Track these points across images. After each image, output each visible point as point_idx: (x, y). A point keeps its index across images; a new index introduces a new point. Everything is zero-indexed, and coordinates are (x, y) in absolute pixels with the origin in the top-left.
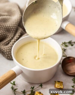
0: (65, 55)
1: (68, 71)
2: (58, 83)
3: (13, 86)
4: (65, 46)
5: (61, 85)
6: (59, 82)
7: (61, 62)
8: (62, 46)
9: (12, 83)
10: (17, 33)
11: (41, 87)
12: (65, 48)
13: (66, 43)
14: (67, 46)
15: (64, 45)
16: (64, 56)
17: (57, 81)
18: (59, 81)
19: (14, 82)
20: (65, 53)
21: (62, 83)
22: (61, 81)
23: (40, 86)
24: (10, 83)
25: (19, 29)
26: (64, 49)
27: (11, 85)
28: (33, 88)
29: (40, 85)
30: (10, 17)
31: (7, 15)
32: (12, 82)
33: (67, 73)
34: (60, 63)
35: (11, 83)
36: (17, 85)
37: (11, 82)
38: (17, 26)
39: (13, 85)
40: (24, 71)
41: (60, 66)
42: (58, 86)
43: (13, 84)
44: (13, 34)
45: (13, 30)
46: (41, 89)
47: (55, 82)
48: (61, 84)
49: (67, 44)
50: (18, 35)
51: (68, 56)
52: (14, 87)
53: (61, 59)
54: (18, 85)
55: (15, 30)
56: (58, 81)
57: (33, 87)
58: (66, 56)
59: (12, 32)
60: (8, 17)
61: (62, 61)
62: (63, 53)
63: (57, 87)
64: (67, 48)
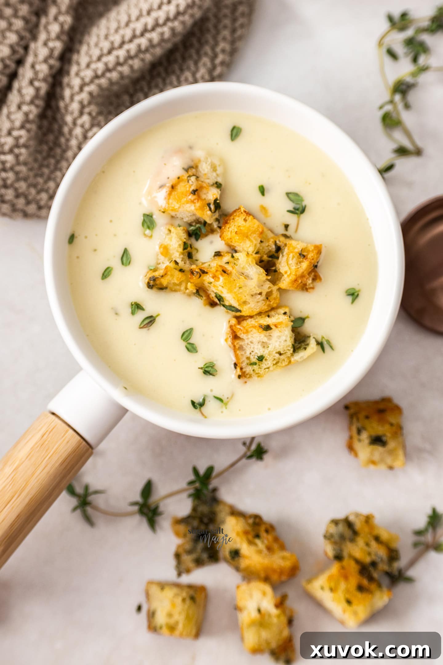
10: (52, 9)
16: (402, 151)
58: (417, 152)
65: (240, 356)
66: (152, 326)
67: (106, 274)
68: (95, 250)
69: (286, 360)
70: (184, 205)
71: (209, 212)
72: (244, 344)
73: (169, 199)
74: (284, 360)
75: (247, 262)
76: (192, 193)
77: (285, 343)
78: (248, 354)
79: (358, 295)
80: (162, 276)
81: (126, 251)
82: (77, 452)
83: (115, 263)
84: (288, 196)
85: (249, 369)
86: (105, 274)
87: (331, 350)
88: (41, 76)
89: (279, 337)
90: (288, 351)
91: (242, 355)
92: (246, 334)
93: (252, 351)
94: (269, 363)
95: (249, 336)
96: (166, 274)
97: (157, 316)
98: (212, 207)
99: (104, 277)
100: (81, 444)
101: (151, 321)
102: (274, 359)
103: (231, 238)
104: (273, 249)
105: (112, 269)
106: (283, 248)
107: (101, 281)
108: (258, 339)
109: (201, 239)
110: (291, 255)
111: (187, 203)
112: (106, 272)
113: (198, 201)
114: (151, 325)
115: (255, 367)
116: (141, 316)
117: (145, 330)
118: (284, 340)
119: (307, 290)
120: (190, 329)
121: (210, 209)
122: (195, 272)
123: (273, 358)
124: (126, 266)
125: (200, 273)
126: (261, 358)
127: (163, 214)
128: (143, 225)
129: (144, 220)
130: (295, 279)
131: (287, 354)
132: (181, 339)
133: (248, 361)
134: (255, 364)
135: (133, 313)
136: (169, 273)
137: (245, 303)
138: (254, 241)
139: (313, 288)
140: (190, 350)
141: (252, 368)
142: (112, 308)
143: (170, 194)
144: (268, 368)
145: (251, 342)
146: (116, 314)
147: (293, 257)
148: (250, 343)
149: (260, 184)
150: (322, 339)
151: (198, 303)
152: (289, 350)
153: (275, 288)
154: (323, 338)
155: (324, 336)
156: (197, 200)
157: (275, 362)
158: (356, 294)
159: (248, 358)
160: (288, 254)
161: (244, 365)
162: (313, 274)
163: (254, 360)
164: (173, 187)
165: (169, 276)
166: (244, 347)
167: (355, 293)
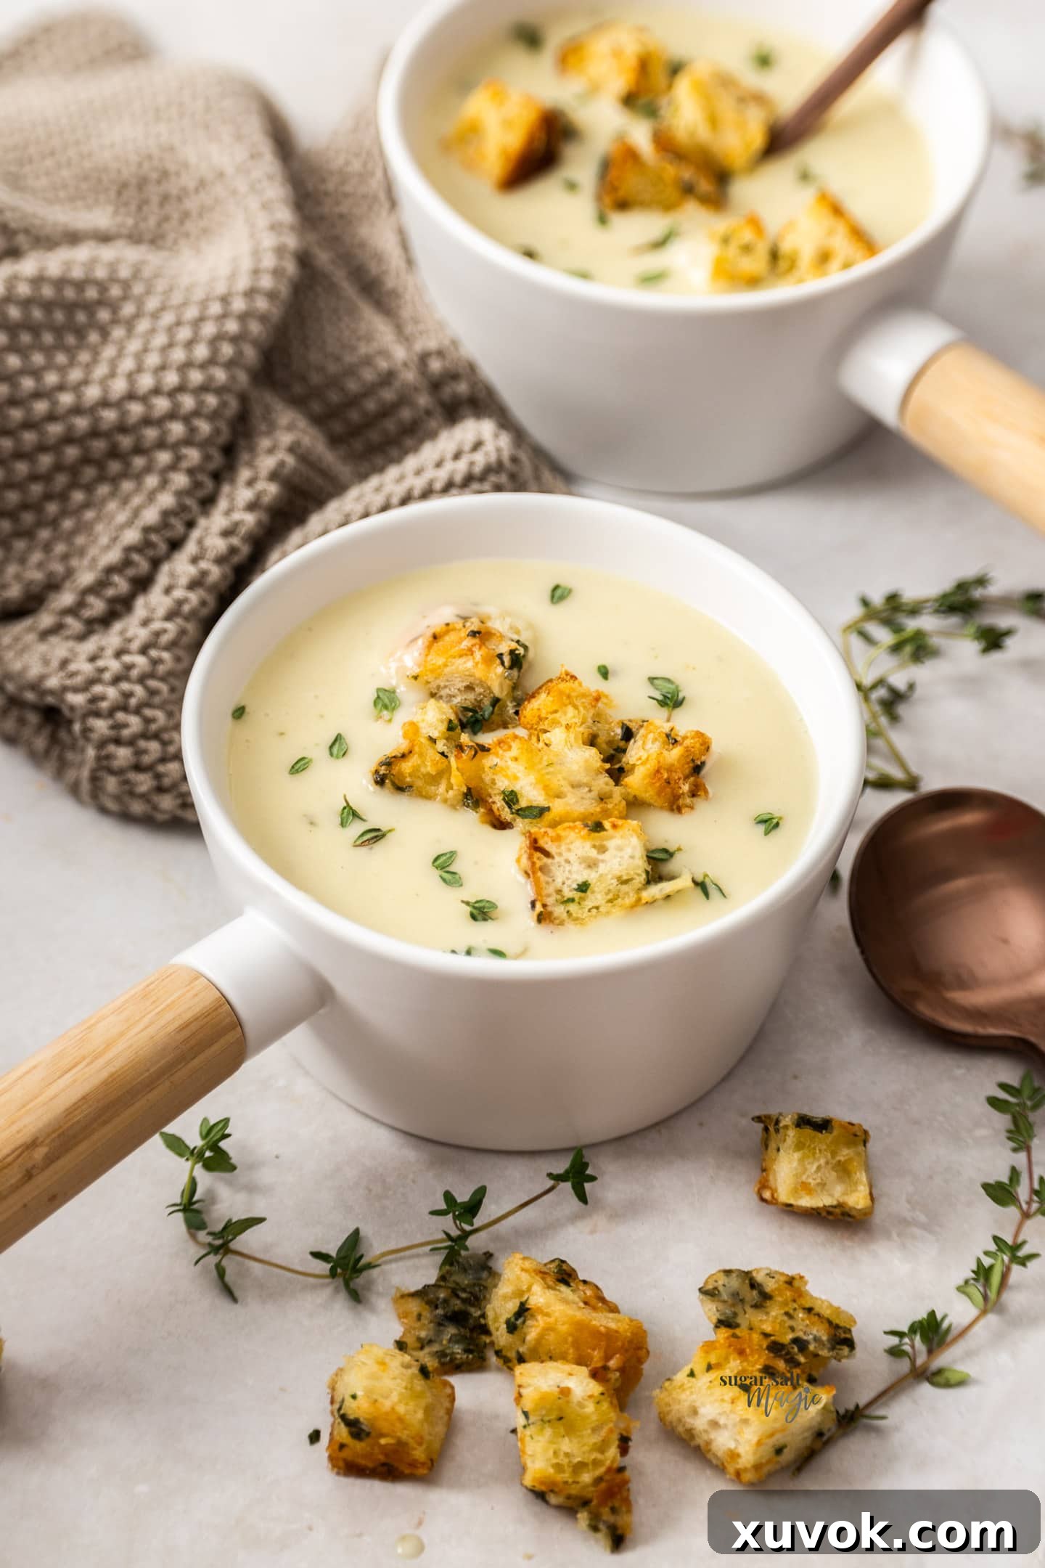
0: (897, 773)
1: (934, 981)
2: (799, 1146)
3: (205, 1179)
4: (896, 649)
5: (844, 1171)
6: (823, 1125)
7: (845, 867)
8: (856, 641)
9: (194, 1141)
10: (244, 474)
11: (582, 1197)
12: (899, 681)
13: (915, 611)
14: (919, 649)
15: (884, 636)
16: (883, 784)
17: (786, 1121)
18: (818, 1113)
19: (216, 1134)
20: (899, 739)
21: (858, 1137)
22: (840, 1112)
23: (558, 1178)
24: (156, 1141)
25: (272, 428)
26: (881, 682)
27: (181, 1169)
28: (473, 1208)
29: (561, 1166)
30: (152, 259)
31: (104, 238)
32: (188, 1126)
33: (924, 1009)
34: (835, 878)
35: (176, 1144)
36: (252, 1167)
37: (170, 1128)
38: (243, 378)
39: (199, 1171)
40: (344, 987)
41: (837, 912)
42: (805, 1187)
43: (196, 1155)
44: (180, 480)
45: (177, 429)
46: (575, 1218)
47: (769, 1125)
48: (845, 1154)
49: (927, 622)
50: (245, 495)
51: (933, 783)
52: (211, 1198)
53: (850, 822)
54: (266, 1176)
55: (204, 427)
56: (804, 1122)
57: (463, 1196)
58: (912, 784)
59: (164, 457)
60: (125, 256)
61: (854, 843)
62: (871, 734)
63: (784, 1196)
64: (923, 674)
65: (544, 884)
66: (376, 844)
67: (299, 767)
68: (282, 734)
69: (631, 895)
70: (453, 660)
71: (500, 669)
72: (552, 863)
73: (427, 655)
74: (627, 893)
75: (566, 742)
76: (471, 636)
77: (631, 860)
78: (559, 880)
79: (777, 825)
80: (403, 756)
81: (338, 739)
82: (213, 1019)
83: (318, 754)
84: (652, 683)
85: (559, 911)
86: (296, 767)
87: (722, 897)
88: (211, 554)
89: (620, 849)
90: (635, 876)
91: (547, 883)
92: (557, 844)
93: (568, 879)
94: (599, 896)
95: (563, 848)
96: (411, 752)
97: (390, 831)
98: (507, 659)
99: (293, 770)
100: (221, 1006)
101: (376, 837)
102: (609, 890)
103: (539, 709)
104: (616, 734)
105: (311, 760)
106: (635, 733)
107: (286, 774)
108: (581, 853)
109: (483, 733)
110: (651, 736)
111: (461, 656)
112: (298, 765)
113: (480, 648)
114: (375, 842)
115: (573, 908)
116: (357, 828)
117: (364, 850)
118: (630, 854)
119: (679, 810)
120: (451, 852)
121: (503, 663)
122: (466, 748)
123: (608, 888)
124: (337, 757)
125: (475, 748)
126: (583, 888)
127: (413, 681)
128: (375, 703)
129: (378, 697)
130: (656, 768)
131: (634, 881)
132: (431, 863)
133: (559, 897)
134: (572, 900)
135: (343, 824)
136: (416, 749)
137: (559, 796)
138: (581, 709)
139: (692, 808)
140: (448, 881)
141: (565, 909)
142: (305, 816)
143: (429, 647)
144: (597, 908)
145: (568, 861)
146: (312, 823)
147: (655, 740)
148: (563, 863)
149: (601, 663)
150: (704, 878)
151: (471, 819)
152: (639, 875)
153: (618, 791)
154: (706, 876)
155: (708, 873)
156: (477, 647)
157: (610, 896)
158: (775, 821)
159: (559, 892)
160: (645, 736)
161: (550, 901)
162: (692, 779)
163: (568, 893)
164: (435, 637)
165: (416, 756)
166: (553, 868)
167: (773, 818)
